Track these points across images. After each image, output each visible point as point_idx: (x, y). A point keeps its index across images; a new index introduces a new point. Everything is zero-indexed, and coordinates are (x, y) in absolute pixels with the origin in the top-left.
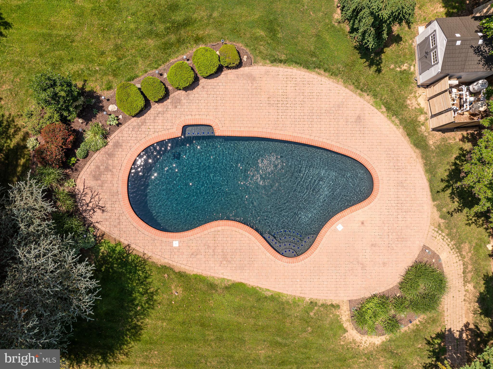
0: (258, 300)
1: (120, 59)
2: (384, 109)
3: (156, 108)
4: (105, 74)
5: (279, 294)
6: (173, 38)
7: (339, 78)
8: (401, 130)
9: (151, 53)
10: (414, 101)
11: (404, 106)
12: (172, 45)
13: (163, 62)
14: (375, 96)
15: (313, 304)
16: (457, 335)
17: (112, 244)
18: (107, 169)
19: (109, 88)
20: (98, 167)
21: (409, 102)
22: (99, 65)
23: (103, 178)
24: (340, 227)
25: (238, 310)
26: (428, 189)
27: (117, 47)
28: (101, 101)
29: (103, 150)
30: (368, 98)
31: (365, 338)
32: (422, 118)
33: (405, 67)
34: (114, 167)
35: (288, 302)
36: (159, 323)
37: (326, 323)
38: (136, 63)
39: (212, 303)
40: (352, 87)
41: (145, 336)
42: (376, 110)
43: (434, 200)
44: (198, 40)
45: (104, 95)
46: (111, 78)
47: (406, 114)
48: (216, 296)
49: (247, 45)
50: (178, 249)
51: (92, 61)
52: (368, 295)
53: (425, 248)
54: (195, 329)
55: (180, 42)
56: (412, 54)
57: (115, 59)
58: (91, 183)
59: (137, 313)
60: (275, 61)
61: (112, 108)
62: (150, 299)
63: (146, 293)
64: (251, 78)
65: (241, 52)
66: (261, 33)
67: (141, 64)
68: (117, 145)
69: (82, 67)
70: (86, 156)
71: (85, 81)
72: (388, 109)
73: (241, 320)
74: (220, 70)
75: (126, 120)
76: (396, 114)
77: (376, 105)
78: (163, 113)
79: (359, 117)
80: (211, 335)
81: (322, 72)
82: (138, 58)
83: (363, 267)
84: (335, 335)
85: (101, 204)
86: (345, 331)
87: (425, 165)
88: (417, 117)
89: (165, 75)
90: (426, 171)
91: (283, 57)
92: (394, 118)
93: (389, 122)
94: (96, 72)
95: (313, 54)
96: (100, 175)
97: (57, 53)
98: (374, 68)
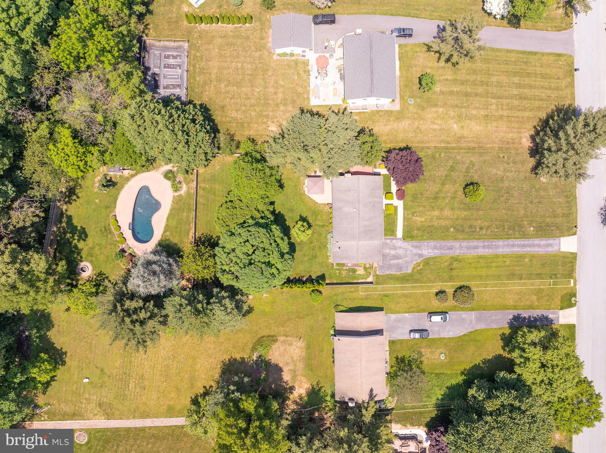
0: (171, 214)
1: (112, 244)
3: (124, 236)
5: (170, 209)
6: (108, 231)
7: (120, 192)
8: (133, 178)
9: (112, 236)
11: (127, 177)
12: (110, 231)
13: (114, 233)
15: (173, 202)
18: (138, 248)
19: (119, 246)
24: (155, 194)
25: (173, 219)
26: (147, 173)
27: (110, 245)
29: (133, 249)
30: (125, 185)
31: (183, 189)
33: (118, 177)
34: (138, 246)
35: (172, 207)
37: (179, 198)
40: (122, 189)
42: (128, 184)
43: (150, 171)
44: (109, 225)
45: (121, 248)
46: (117, 246)
47: (129, 177)
48: (170, 224)
49: (111, 213)
50: (158, 232)
51: (113, 250)
52: (171, 188)
53: (161, 174)
54: (178, 230)
55: (109, 229)
60: (115, 207)
61: (124, 246)
63: (167, 241)
64: (119, 213)
65: (112, 215)
66: (108, 210)
68: (132, 245)
69: (114, 253)
70: (134, 252)
71: (117, 252)
72: (128, 181)
73: (176, 219)
74: (116, 220)
75: (127, 243)
76: (129, 179)
78: (126, 234)
79: (129, 188)
80: (180, 226)
81: (118, 196)
82: (113, 239)
83: (165, 189)
84: (182, 196)
85: (145, 249)
86: (181, 194)
87: (141, 173)
88: (130, 174)
89: (117, 233)
90: (143, 173)
91: (114, 205)
93: (131, 181)
94: (115, 249)
95: (114, 198)
96: (139, 250)
97: (110, 259)
98: (118, 184)
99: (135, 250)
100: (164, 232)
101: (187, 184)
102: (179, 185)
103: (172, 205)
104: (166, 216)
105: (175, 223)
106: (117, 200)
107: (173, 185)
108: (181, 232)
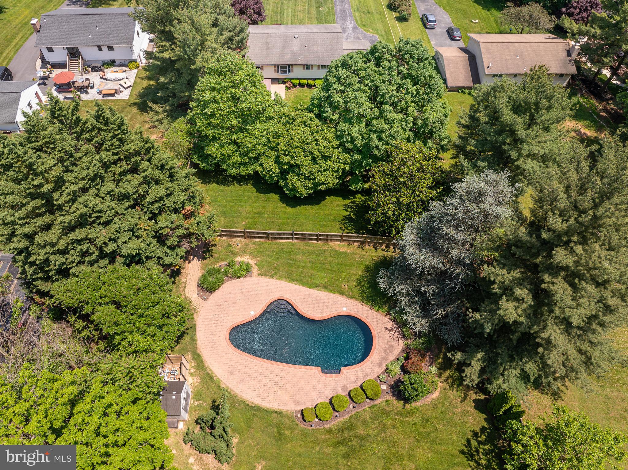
0: (301, 280)
1: (382, 422)
2: (215, 378)
3: (357, 385)
4: (391, 411)
5: (290, 282)
6: (347, 434)
7: (240, 400)
8: (206, 365)
9: (361, 424)
10: (195, 381)
11: (202, 378)
12: (347, 429)
13: (352, 416)
14: (219, 387)
15: (272, 277)
16: (196, 258)
17: (380, 311)
18: (385, 351)
19: (387, 401)
20: (391, 352)
21: (199, 381)
22: (396, 419)
23: (387, 346)
24: (252, 313)
25: (312, 276)
26: (197, 330)
27: (384, 430)
28: (392, 392)
29: (388, 362)
30: (223, 386)
31: (246, 260)
32: (193, 371)
33: (197, 403)
34: (381, 352)
35: (285, 278)
36: (354, 272)
37: (265, 267)
38: (370, 417)
39: (326, 280)
40: (232, 393)
41: (363, 267)
42: (220, 378)
43: (195, 324)
44: (330, 431)
45: (389, 397)
46: (387, 408)
47: (202, 374)
48: (324, 283)
49: (298, 425)
50: (343, 306)
51: (401, 422)
52: (241, 279)
53: (205, 300)
54: (336, 269)
55: (341, 431)
56: (190, 411)
57: (385, 421)
58: (395, 344)
59: (367, 277)
60: (279, 413)
61: (384, 387)
62: (359, 284)
63: (362, 286)
64: (296, 402)
65: (301, 420)
66: (287, 432)
67: (367, 416)
68: (380, 364)
69: (407, 419)
70: (398, 359)
71: (404, 408)
72: (212, 378)
73: (311, 271)
75: (375, 379)
76: (208, 374)
77: (219, 381)
78: (352, 382)
79: (231, 374)
80: (327, 266)
81: (250, 404)
82: (369, 421)
83: (242, 293)
84: (262, 262)
85: (388, 332)
86: (256, 264)
87: (196, 344)
88: (195, 372)
89: (351, 406)
90: (196, 340)
91: (274, 415)
92: (210, 372)
93: (213, 370)
94: (397, 414)
95: (255, 415)
96: (389, 348)
97: (425, 430)
98: (217, 403)
99: (392, 358)
100: (342, 293)
101: (236, 255)
102: (237, 267)
103: (281, 278)
104: (304, 290)
105: (321, 274)
106: (259, 409)
107: (235, 276)
108: (340, 264)
